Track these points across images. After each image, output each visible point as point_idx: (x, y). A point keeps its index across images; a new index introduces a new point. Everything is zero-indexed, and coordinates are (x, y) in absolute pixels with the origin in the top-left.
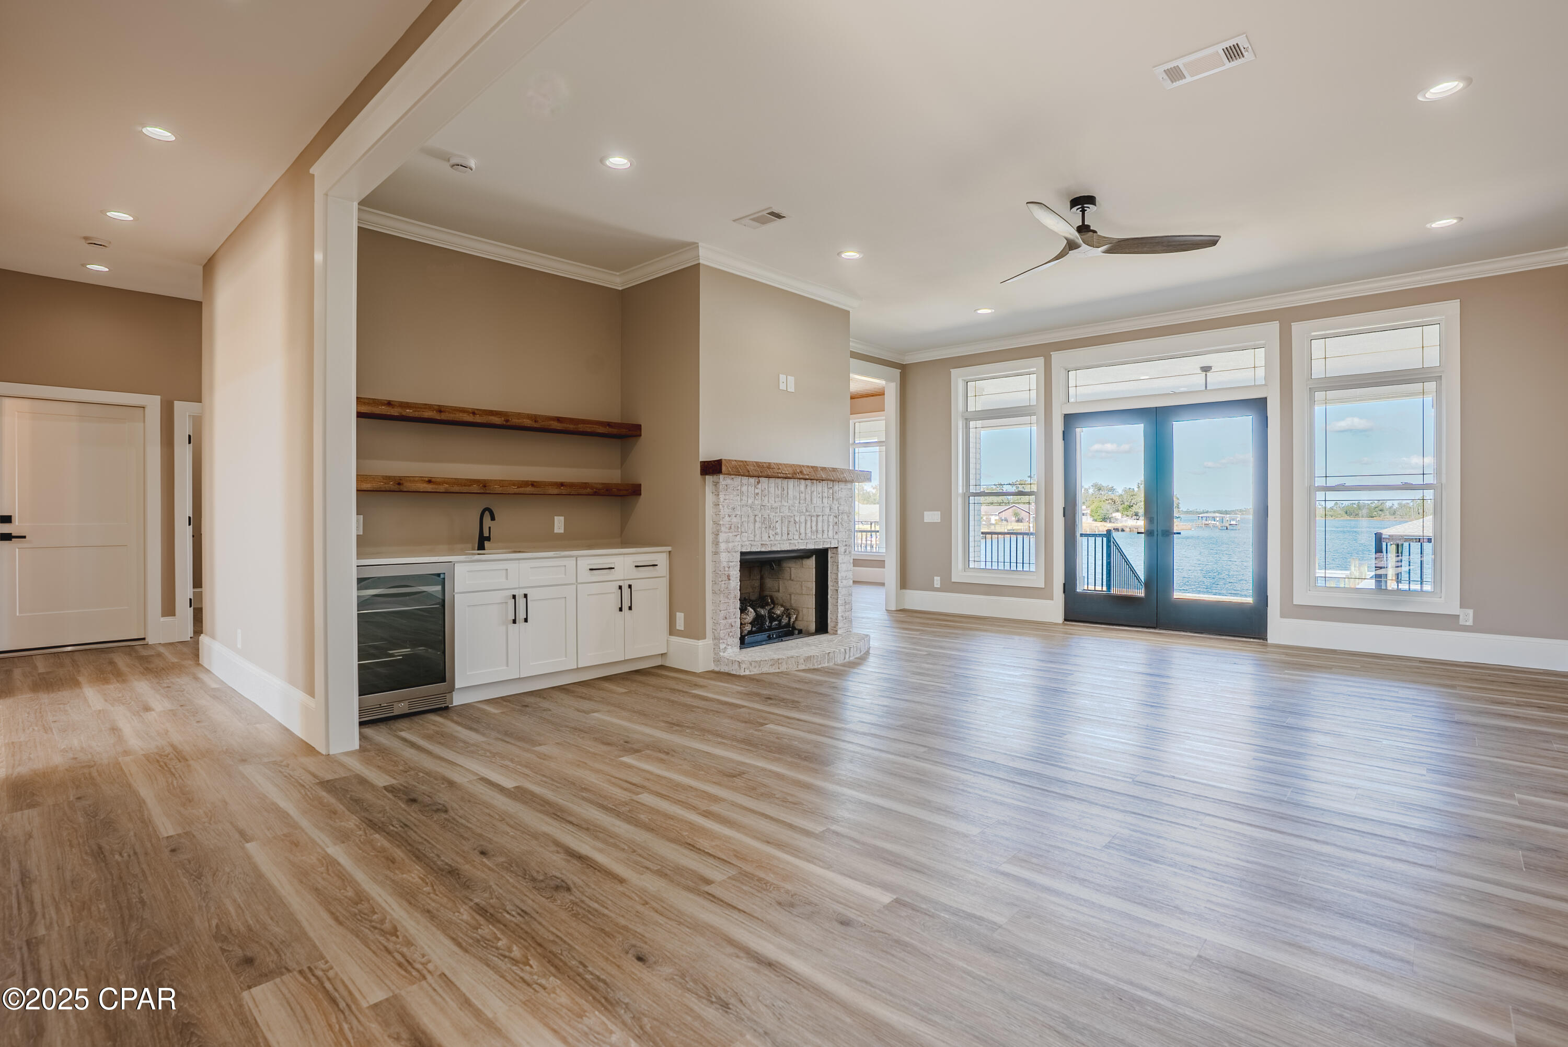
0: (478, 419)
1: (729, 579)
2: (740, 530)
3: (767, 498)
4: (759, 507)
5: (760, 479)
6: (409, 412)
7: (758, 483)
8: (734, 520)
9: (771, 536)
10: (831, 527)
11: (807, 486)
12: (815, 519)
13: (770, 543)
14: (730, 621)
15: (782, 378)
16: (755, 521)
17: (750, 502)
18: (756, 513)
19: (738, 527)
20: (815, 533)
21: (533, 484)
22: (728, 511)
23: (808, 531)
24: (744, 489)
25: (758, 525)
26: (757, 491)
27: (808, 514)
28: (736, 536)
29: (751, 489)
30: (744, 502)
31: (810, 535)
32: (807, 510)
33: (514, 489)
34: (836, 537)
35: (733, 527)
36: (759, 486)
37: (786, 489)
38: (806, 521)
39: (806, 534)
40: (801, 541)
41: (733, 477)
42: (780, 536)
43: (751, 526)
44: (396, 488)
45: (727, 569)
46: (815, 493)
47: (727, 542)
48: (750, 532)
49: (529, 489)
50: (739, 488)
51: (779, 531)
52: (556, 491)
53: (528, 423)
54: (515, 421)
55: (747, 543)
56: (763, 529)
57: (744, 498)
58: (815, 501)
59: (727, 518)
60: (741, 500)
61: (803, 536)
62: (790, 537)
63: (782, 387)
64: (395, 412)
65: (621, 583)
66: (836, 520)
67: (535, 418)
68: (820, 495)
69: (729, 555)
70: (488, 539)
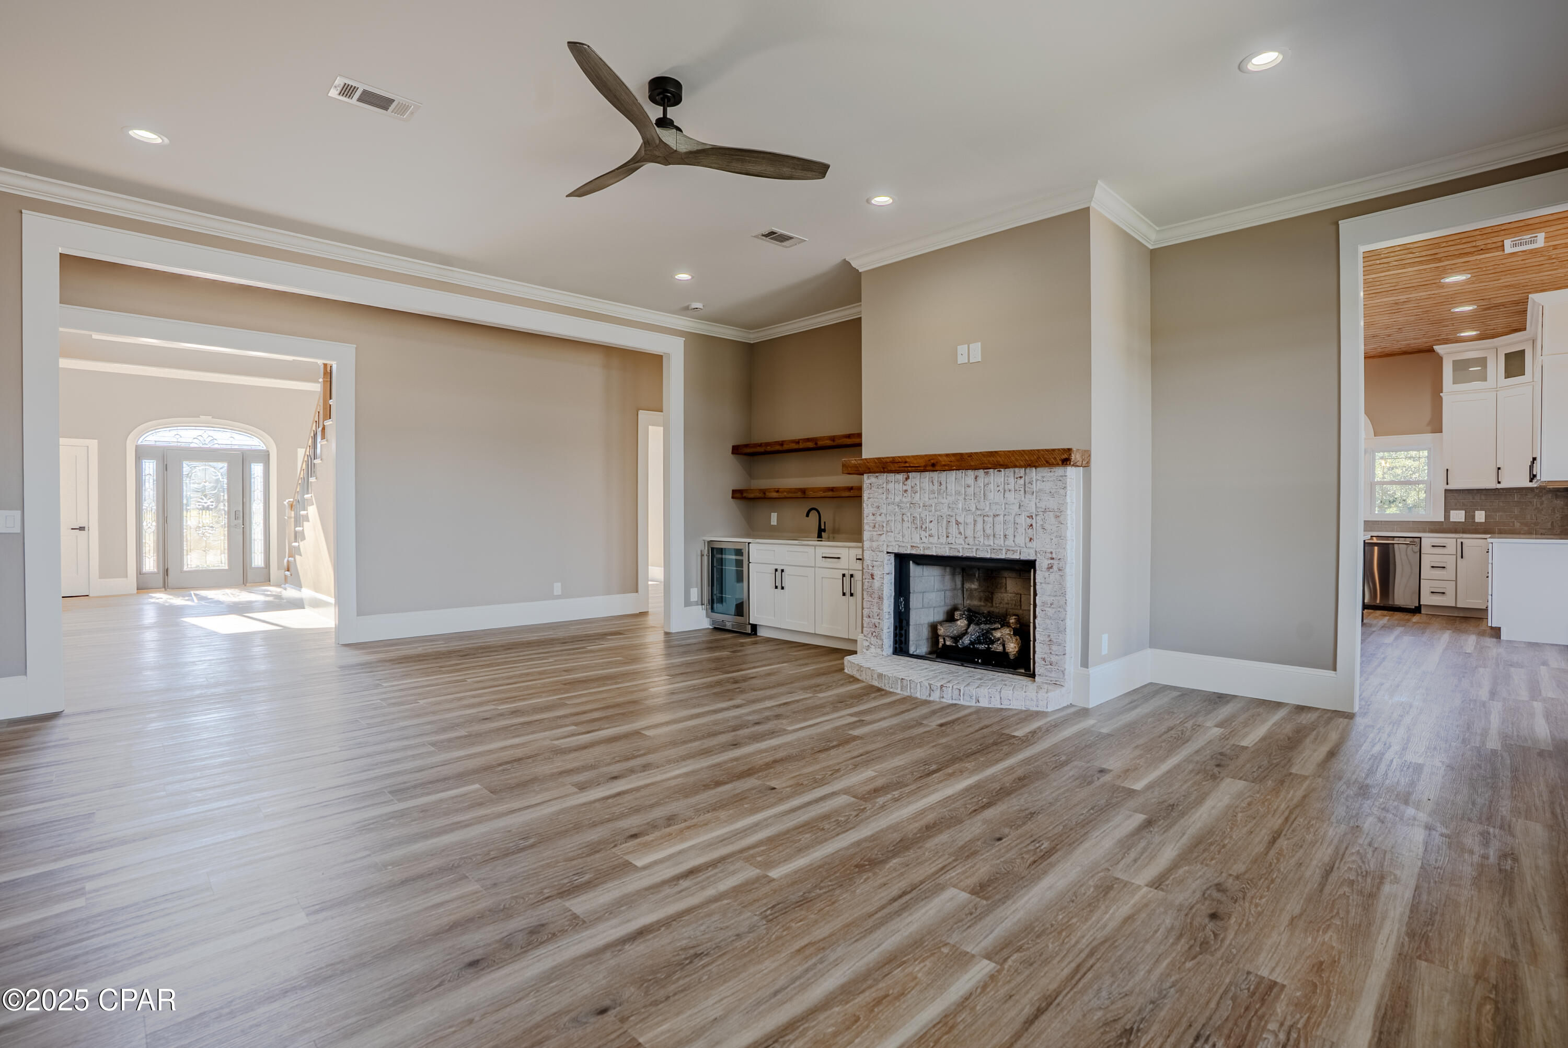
0: (801, 446)
1: (873, 579)
2: (885, 529)
3: (918, 495)
4: (908, 505)
5: (910, 474)
6: (769, 449)
7: (907, 479)
8: (879, 518)
9: (924, 538)
10: (1021, 530)
11: (976, 478)
12: (991, 519)
13: (922, 545)
14: (873, 621)
15: (962, 349)
16: (903, 520)
17: (897, 499)
18: (904, 511)
19: (883, 526)
20: (992, 538)
21: (832, 489)
22: (872, 509)
23: (980, 534)
24: (891, 486)
25: (906, 524)
26: (905, 488)
27: (979, 512)
28: (881, 535)
29: (900, 487)
30: (889, 501)
31: (982, 540)
32: (977, 509)
33: (822, 494)
34: (1029, 545)
35: (877, 526)
36: (909, 482)
37: (944, 483)
38: (975, 521)
39: (974, 537)
40: (967, 546)
41: (877, 474)
42: (936, 537)
43: (899, 526)
44: (761, 495)
45: (870, 568)
46: (991, 486)
47: (871, 540)
48: (896, 532)
49: (830, 494)
50: (885, 485)
51: (934, 532)
52: (847, 494)
53: (829, 443)
54: (820, 443)
55: (894, 543)
56: (913, 529)
57: (890, 496)
58: (991, 496)
59: (871, 517)
60: (887, 498)
61: (970, 540)
62: (950, 540)
63: (962, 360)
64: (762, 449)
65: (844, 572)
66: (1029, 521)
67: (833, 438)
68: (1001, 488)
69: (873, 553)
70: (824, 530)
